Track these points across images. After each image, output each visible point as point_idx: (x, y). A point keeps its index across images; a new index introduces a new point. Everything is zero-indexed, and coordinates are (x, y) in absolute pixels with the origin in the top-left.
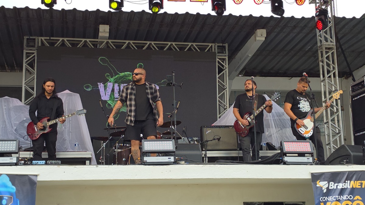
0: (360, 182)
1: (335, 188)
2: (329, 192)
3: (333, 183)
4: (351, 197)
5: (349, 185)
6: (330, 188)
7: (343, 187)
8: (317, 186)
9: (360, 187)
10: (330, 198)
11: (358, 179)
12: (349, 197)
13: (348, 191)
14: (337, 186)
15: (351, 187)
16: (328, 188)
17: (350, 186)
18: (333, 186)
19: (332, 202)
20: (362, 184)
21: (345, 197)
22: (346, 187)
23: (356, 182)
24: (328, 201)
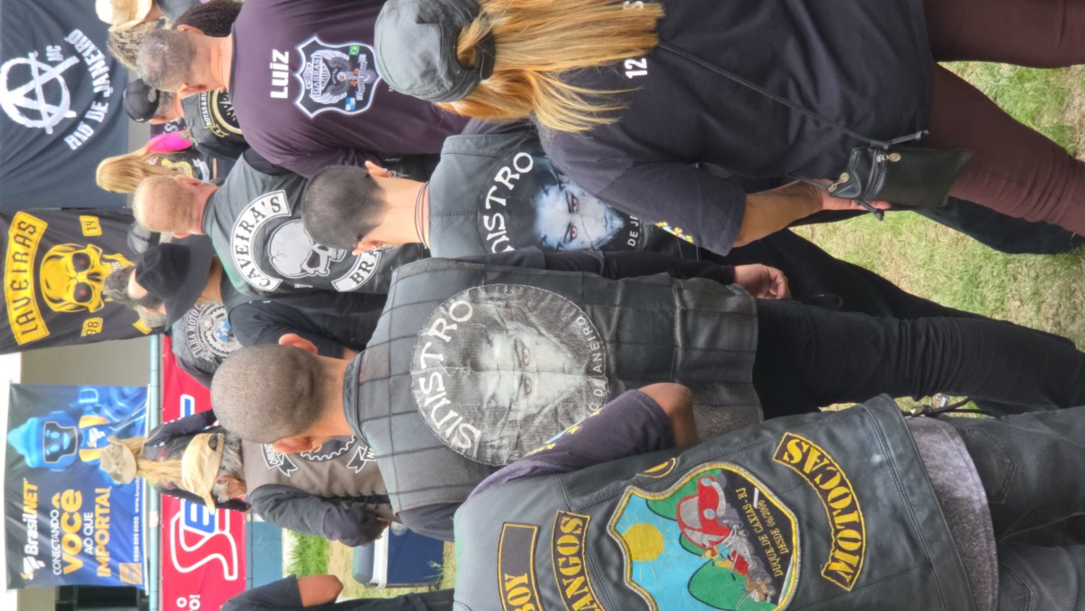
0: (25, 494)
1: (36, 543)
2: (44, 555)
3: (27, 547)
4: (55, 514)
5: (31, 516)
6: (36, 553)
7: (36, 528)
8: (31, 577)
9: (35, 495)
10: (56, 553)
11: (21, 499)
12: (55, 518)
13: (44, 519)
14: (33, 539)
15: (35, 512)
16: (38, 558)
17: (32, 514)
18: (32, 547)
19: (62, 551)
20: (30, 491)
21: (54, 526)
22: (36, 522)
23: (25, 502)
24: (61, 558)
